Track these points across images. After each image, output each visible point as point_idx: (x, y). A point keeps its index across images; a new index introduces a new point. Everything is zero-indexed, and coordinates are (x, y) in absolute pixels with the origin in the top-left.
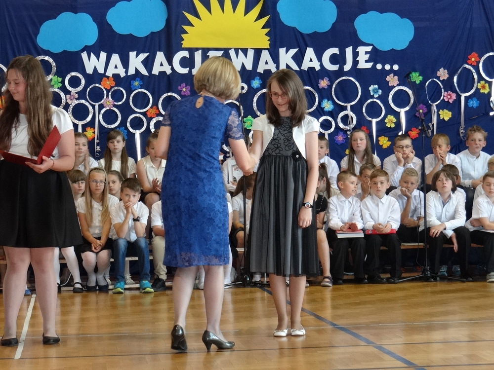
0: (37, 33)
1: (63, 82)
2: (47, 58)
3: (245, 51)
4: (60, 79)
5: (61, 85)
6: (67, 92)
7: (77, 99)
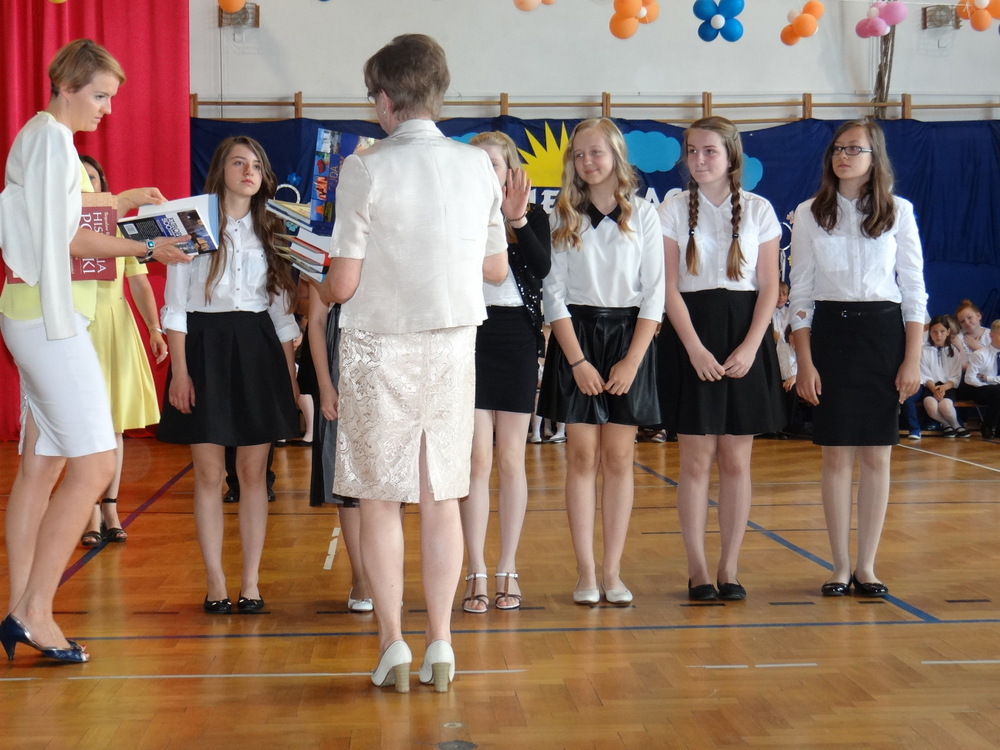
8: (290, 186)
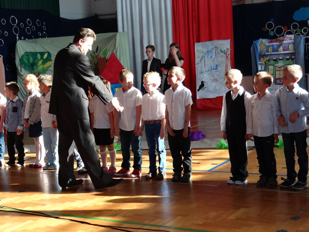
0: (293, 15)
1: (301, 31)
2: (296, 23)
4: (300, 30)
5: (300, 32)
6: (303, 34)
7: (306, 36)
8: (271, 22)
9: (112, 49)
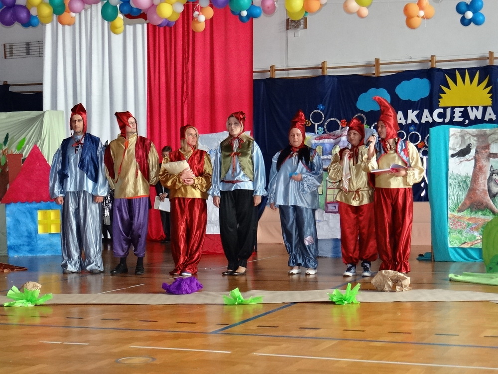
0: (356, 100)
2: (362, 115)
3: (477, 108)
4: (369, 126)
8: (319, 111)
9: (34, 140)
